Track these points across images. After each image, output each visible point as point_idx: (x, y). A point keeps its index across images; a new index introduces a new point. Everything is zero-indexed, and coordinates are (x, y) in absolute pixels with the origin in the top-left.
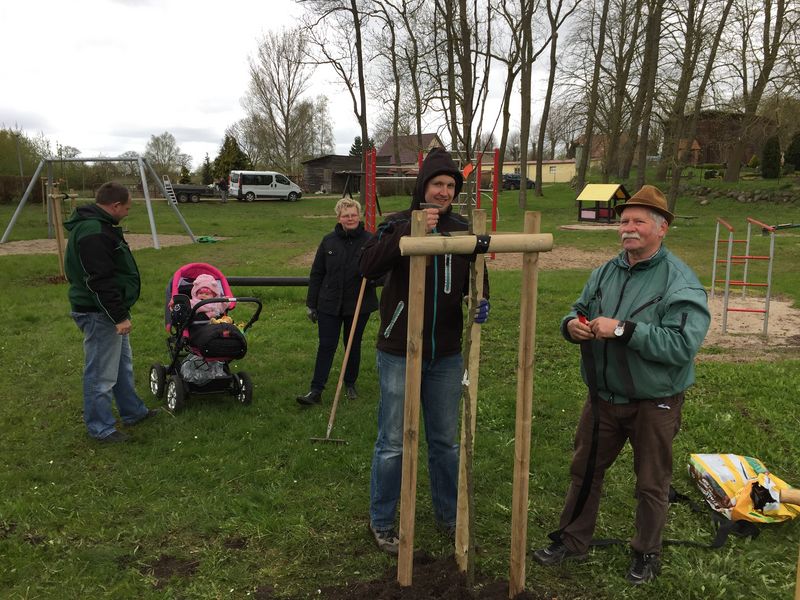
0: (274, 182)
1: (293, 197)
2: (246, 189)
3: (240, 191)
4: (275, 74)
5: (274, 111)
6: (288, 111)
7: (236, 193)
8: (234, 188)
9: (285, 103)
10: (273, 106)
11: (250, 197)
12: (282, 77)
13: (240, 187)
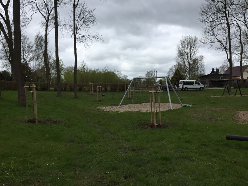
0: (195, 84)
1: (201, 89)
2: (185, 86)
3: (183, 87)
4: (186, 50)
5: (185, 62)
6: (190, 61)
7: (181, 88)
8: (181, 86)
9: (189, 59)
10: (185, 60)
11: (186, 89)
12: (188, 51)
13: (183, 86)
